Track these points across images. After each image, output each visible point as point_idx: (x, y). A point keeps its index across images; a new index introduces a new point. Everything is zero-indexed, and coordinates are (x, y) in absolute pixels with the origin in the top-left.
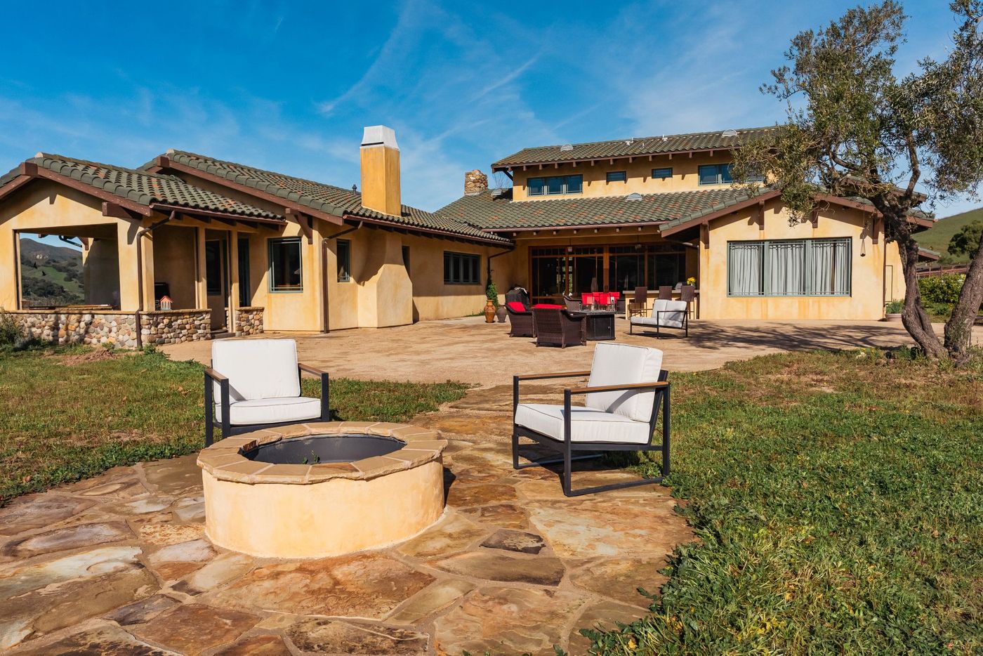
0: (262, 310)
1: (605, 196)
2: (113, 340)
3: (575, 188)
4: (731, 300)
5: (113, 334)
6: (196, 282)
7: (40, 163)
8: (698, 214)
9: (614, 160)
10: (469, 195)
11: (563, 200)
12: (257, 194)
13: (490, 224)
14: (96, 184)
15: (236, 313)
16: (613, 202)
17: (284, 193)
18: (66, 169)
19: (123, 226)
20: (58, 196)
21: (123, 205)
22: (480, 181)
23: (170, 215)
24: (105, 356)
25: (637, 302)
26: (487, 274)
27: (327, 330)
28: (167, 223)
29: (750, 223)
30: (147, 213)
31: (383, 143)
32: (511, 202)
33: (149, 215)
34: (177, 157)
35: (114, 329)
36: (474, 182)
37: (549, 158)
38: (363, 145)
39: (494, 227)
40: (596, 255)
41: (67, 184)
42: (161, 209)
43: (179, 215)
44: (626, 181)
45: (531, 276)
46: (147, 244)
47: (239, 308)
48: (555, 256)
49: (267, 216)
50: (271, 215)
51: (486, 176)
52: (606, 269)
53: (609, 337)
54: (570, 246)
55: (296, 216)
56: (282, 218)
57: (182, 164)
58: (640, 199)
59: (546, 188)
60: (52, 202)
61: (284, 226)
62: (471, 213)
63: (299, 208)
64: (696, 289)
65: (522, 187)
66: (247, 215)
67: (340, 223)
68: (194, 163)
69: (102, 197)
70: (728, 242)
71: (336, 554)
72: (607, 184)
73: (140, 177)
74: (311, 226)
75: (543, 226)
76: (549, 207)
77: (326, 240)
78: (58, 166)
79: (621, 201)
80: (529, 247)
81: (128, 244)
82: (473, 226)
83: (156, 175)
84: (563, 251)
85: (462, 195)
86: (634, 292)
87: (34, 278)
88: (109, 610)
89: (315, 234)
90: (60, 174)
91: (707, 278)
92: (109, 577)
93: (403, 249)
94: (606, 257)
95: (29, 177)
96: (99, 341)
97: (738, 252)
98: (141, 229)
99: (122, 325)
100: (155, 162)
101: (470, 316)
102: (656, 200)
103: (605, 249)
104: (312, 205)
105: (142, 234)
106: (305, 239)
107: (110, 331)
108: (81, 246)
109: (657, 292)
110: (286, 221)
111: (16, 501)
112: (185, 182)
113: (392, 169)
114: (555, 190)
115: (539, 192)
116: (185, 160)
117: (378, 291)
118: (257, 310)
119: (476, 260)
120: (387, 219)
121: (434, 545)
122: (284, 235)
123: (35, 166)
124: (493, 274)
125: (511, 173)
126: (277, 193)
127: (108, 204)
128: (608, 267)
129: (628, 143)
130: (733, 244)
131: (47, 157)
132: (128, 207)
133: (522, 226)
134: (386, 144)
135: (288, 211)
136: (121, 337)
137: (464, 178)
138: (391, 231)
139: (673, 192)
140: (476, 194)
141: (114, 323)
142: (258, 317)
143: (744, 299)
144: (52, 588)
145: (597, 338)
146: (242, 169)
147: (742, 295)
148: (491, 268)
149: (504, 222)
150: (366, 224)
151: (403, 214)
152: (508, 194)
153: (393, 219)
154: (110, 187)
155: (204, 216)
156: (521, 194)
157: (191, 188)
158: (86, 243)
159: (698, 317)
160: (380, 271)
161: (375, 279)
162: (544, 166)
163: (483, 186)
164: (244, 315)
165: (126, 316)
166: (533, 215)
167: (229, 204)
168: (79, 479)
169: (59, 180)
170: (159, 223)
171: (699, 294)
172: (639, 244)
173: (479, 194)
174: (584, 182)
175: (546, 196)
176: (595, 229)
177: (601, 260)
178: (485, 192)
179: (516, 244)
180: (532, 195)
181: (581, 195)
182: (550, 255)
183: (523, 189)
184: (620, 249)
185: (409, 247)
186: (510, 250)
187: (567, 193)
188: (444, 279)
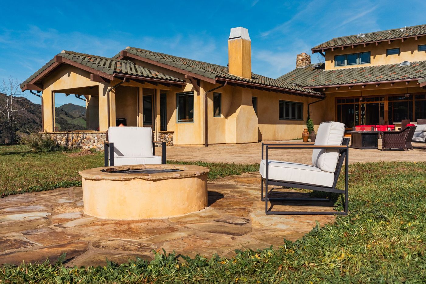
0: (173, 133)
1: (385, 65)
2: (95, 147)
3: (366, 60)
5: (95, 144)
6: (138, 117)
7: (63, 56)
9: (391, 41)
10: (299, 68)
11: (358, 68)
12: (171, 68)
13: (309, 84)
14: (88, 65)
15: (158, 134)
16: (390, 68)
17: (184, 67)
18: (75, 58)
19: (101, 86)
20: (72, 73)
21: (100, 75)
22: (306, 60)
23: (123, 80)
24: (88, 153)
26: (307, 114)
27: (207, 144)
28: (121, 85)
30: (112, 79)
31: (241, 37)
32: (324, 71)
33: (113, 80)
34: (131, 50)
35: (96, 141)
36: (302, 60)
37: (348, 42)
38: (230, 39)
39: (311, 86)
40: (380, 102)
41: (75, 66)
42: (119, 77)
43: (128, 80)
44: (399, 54)
46: (112, 96)
47: (160, 131)
48: (352, 103)
49: (175, 80)
50: (178, 80)
51: (309, 56)
52: (386, 111)
53: (374, 147)
54: (362, 96)
55: (190, 80)
56: (184, 81)
57: (134, 54)
58: (409, 65)
59: (346, 61)
60: (69, 76)
61: (185, 86)
62: (299, 78)
63: (192, 75)
65: (331, 61)
66: (164, 79)
67: (214, 82)
68: (139, 53)
69: (91, 72)
71: (137, 218)
72: (386, 57)
73: (111, 62)
74: (199, 85)
75: (342, 84)
76: (348, 73)
77: (207, 93)
78: (71, 57)
79: (396, 67)
80: (335, 98)
81: (103, 96)
82: (299, 85)
83: (120, 60)
84: (357, 100)
85: (295, 68)
86: (401, 123)
87: (74, 124)
88: (22, 230)
89: (201, 89)
90: (72, 61)
92: (31, 221)
93: (252, 99)
94: (386, 103)
95: (58, 63)
96: (89, 148)
98: (109, 88)
99: (100, 139)
100: (120, 54)
101: (296, 139)
102: (420, 65)
103: (385, 98)
104: (199, 73)
105: (110, 90)
106: (195, 93)
107: (94, 142)
108: (85, 100)
110: (186, 83)
111: (9, 196)
112: (135, 64)
113: (246, 51)
114: (352, 62)
115: (342, 64)
116: (135, 52)
117: (237, 123)
118: (170, 133)
119: (300, 105)
120: (242, 80)
121: (189, 219)
122: (185, 91)
123: (61, 57)
124: (311, 114)
125: (324, 53)
126: (180, 68)
127: (93, 75)
128: (387, 110)
129: (402, 30)
131: (67, 52)
132: (102, 76)
133: (329, 84)
134: (242, 37)
135: (186, 77)
136: (99, 145)
137: (296, 58)
138: (244, 87)
140: (303, 67)
141: (96, 138)
142: (170, 136)
144: (6, 223)
145: (366, 148)
146: (169, 57)
148: (310, 111)
149: (318, 82)
150: (228, 83)
151: (253, 78)
152: (323, 66)
153: (246, 80)
154: (95, 66)
155: (141, 80)
156: (330, 66)
157: (137, 67)
158: (88, 99)
160: (238, 111)
161: (234, 115)
162: (345, 48)
163: (307, 62)
164: (163, 135)
165: (101, 134)
166: (336, 78)
167: (157, 74)
168: (41, 191)
169: (72, 64)
170: (118, 85)
172: (408, 94)
173: (305, 67)
174: (371, 56)
175: (346, 66)
176: (376, 84)
177: (383, 105)
178: (309, 66)
179: (326, 96)
180: (337, 66)
181: (369, 64)
182: (349, 102)
183: (332, 63)
184: (395, 97)
185: (257, 97)
186: (321, 99)
187: (360, 63)
188: (279, 118)
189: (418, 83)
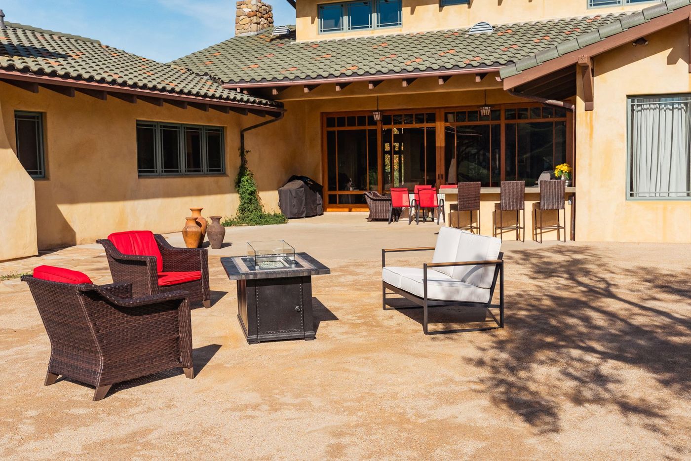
1: (435, 30)
3: (391, 17)
4: (635, 206)
8: (571, 45)
10: (241, 35)
11: (372, 38)
16: (446, 38)
22: (259, 15)
25: (462, 209)
26: (239, 158)
29: (671, 60)
32: (292, 43)
36: (249, 16)
39: (243, 81)
40: (425, 126)
44: (469, 4)
45: (326, 160)
48: (362, 128)
51: (270, 7)
52: (441, 147)
54: (378, 111)
58: (490, 32)
59: (346, 19)
62: (225, 60)
64: (570, 185)
65: (310, 18)
70: (628, 97)
72: (440, 10)
75: (320, 77)
79: (459, 36)
80: (322, 113)
86: (456, 191)
91: (590, 165)
94: (440, 127)
97: (648, 117)
102: (515, 33)
103: (437, 116)
109: (497, 190)
114: (360, 21)
115: (336, 26)
119: (216, 138)
124: (248, 157)
128: (443, 144)
130: (637, 100)
139: (544, 20)
140: (252, 34)
143: (660, 205)
145: (265, 337)
147: (655, 197)
148: (247, 148)
152: (291, 33)
156: (309, 31)
159: (573, 238)
163: (263, 21)
171: (574, 194)
172: (486, 108)
173: (256, 33)
174: (403, 9)
175: (346, 32)
176: (404, 79)
177: (432, 133)
178: (266, 32)
179: (286, 110)
180: (324, 31)
181: (400, 29)
182: (354, 125)
183: (313, 22)
184: (460, 115)
185: (45, 113)
186: (273, 118)
187: (378, 26)
188: (139, 172)
189: (498, 79)
